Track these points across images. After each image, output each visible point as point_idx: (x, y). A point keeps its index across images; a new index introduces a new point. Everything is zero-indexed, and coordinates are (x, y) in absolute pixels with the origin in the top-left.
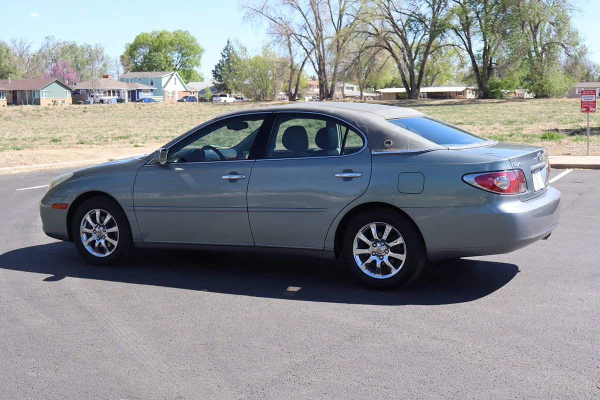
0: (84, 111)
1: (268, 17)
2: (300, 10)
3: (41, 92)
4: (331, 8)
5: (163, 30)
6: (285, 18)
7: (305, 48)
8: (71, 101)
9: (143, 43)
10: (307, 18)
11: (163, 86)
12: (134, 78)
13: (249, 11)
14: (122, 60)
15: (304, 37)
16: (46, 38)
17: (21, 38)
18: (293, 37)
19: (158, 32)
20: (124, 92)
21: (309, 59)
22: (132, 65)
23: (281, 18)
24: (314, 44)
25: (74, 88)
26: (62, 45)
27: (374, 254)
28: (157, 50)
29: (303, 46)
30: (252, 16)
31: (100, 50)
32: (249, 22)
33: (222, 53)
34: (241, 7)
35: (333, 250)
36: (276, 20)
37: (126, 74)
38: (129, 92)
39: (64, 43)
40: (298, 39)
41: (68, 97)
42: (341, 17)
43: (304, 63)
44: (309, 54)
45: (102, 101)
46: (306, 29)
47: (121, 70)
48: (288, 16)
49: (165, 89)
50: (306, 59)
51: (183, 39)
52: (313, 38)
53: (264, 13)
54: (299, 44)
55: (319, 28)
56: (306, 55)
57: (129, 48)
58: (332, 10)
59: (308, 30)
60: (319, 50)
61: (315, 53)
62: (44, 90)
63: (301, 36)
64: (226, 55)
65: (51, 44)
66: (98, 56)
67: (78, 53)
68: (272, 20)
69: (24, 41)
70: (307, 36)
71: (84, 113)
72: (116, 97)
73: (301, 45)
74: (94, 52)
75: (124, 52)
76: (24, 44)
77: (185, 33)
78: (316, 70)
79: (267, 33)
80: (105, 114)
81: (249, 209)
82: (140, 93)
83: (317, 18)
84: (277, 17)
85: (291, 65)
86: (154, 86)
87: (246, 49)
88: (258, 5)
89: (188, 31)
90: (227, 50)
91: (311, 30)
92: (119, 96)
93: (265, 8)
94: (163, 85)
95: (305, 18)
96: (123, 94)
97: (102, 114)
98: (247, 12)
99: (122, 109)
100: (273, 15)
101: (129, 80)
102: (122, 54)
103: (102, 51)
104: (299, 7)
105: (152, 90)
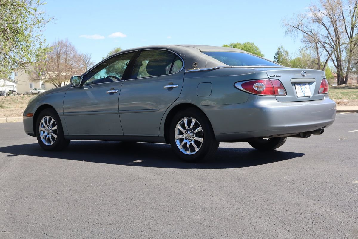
1: (302, 31)
2: (325, 26)
4: (346, 23)
5: (237, 43)
6: (314, 31)
7: (328, 50)
10: (329, 30)
13: (289, 28)
15: (327, 43)
18: (319, 44)
21: (330, 58)
23: (311, 32)
24: (333, 48)
27: (186, 138)
29: (326, 49)
30: (291, 31)
32: (289, 34)
33: (274, 56)
34: (284, 25)
35: (163, 136)
36: (308, 33)
40: (322, 45)
42: (352, 29)
43: (327, 61)
44: (330, 55)
46: (328, 38)
48: (316, 30)
50: (328, 58)
51: (250, 48)
52: (333, 44)
53: (300, 28)
54: (324, 48)
55: (337, 37)
56: (329, 55)
58: (346, 25)
59: (330, 38)
60: (337, 52)
61: (335, 53)
63: (325, 43)
64: (277, 57)
68: (305, 33)
70: (329, 43)
73: (325, 49)
77: (251, 44)
78: (335, 65)
79: (301, 41)
81: (120, 111)
83: (336, 30)
84: (308, 31)
85: (318, 62)
87: (288, 52)
88: (296, 23)
89: (253, 43)
90: (278, 54)
91: (332, 38)
93: (300, 25)
95: (328, 30)
98: (288, 28)
100: (306, 29)
104: (324, 24)
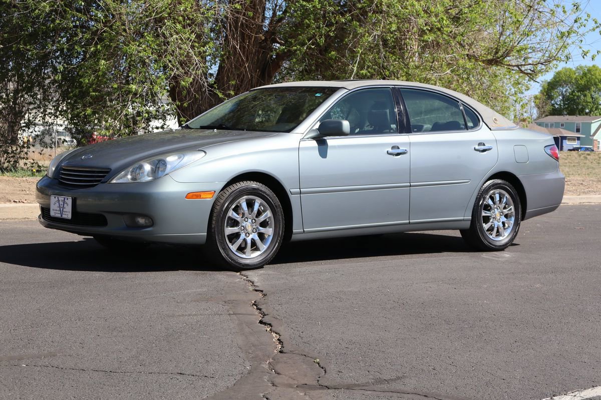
9: (565, 81)
11: (592, 134)
12: (555, 123)
14: (536, 102)
19: (586, 67)
22: (548, 108)
28: (584, 89)
47: (535, 112)
49: (595, 138)
57: (546, 86)
82: (564, 141)
86: (581, 133)
94: (592, 132)
101: (549, 125)
102: (537, 94)
105: (578, 138)
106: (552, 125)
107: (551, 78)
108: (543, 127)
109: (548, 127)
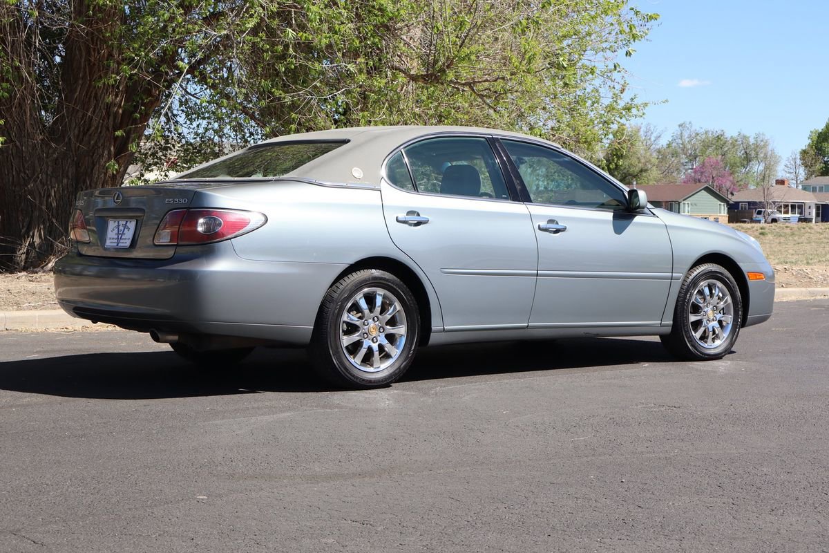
0: (762, 234)
3: (681, 204)
8: (727, 219)
12: (825, 185)
14: (803, 159)
16: (680, 126)
17: (648, 124)
20: (810, 207)
22: (819, 166)
25: (733, 199)
26: (704, 137)
31: (762, 143)
37: (809, 181)
38: (818, 207)
39: (706, 133)
41: (723, 213)
45: (774, 220)
47: (802, 172)
57: (815, 138)
62: (686, 202)
65: (686, 134)
66: (757, 153)
67: (726, 149)
69: (652, 129)
71: (761, 236)
72: (797, 215)
74: (753, 147)
75: (807, 144)
76: (652, 133)
80: (796, 238)
92: (801, 213)
96: (807, 211)
97: (791, 238)
99: (821, 231)
101: (818, 189)
102: (804, 148)
103: (766, 145)
106: (821, 189)
107: (823, 128)
108: (810, 191)
109: (816, 191)
